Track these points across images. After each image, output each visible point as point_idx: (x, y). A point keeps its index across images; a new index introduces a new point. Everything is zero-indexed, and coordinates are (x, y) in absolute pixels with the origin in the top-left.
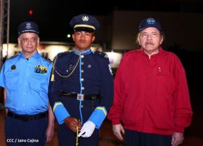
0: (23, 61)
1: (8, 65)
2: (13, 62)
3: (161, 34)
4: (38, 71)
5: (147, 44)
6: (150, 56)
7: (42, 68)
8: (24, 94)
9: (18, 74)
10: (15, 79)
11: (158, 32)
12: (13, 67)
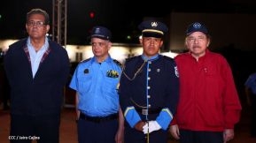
0: (95, 65)
1: (81, 69)
2: (86, 66)
3: (208, 37)
4: (110, 75)
5: (194, 47)
6: (197, 59)
7: (113, 72)
8: (96, 96)
9: (91, 78)
10: (88, 83)
11: (205, 36)
12: (86, 71)
